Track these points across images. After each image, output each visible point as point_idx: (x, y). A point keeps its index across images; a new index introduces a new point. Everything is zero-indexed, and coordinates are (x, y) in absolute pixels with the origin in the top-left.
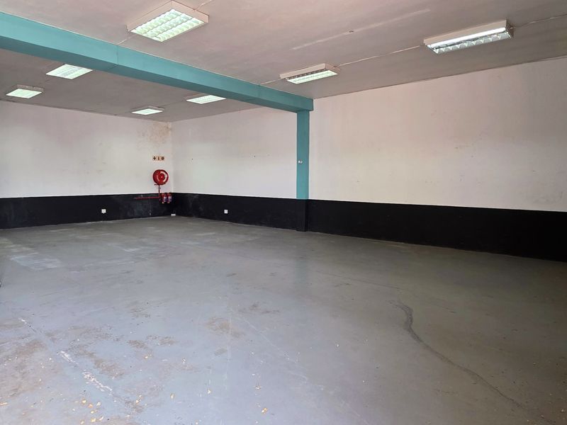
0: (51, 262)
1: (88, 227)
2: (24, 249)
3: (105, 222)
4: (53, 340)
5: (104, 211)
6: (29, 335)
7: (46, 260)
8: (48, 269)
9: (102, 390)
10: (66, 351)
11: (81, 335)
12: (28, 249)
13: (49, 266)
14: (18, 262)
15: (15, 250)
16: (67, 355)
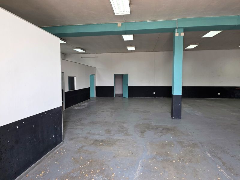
0: (197, 113)
1: (212, 100)
2: (187, 106)
3: (219, 99)
4: (202, 145)
5: (219, 94)
6: (193, 140)
7: (196, 112)
8: (197, 116)
9: (227, 178)
10: (208, 152)
11: (214, 147)
12: (189, 106)
13: (197, 114)
14: (186, 110)
15: (184, 106)
16: (209, 154)
